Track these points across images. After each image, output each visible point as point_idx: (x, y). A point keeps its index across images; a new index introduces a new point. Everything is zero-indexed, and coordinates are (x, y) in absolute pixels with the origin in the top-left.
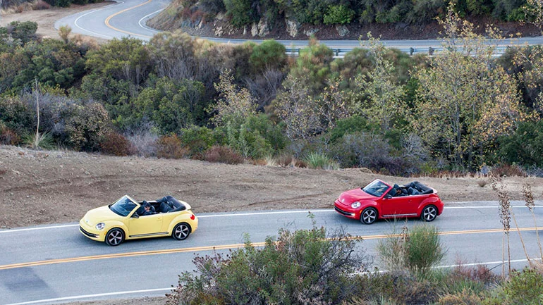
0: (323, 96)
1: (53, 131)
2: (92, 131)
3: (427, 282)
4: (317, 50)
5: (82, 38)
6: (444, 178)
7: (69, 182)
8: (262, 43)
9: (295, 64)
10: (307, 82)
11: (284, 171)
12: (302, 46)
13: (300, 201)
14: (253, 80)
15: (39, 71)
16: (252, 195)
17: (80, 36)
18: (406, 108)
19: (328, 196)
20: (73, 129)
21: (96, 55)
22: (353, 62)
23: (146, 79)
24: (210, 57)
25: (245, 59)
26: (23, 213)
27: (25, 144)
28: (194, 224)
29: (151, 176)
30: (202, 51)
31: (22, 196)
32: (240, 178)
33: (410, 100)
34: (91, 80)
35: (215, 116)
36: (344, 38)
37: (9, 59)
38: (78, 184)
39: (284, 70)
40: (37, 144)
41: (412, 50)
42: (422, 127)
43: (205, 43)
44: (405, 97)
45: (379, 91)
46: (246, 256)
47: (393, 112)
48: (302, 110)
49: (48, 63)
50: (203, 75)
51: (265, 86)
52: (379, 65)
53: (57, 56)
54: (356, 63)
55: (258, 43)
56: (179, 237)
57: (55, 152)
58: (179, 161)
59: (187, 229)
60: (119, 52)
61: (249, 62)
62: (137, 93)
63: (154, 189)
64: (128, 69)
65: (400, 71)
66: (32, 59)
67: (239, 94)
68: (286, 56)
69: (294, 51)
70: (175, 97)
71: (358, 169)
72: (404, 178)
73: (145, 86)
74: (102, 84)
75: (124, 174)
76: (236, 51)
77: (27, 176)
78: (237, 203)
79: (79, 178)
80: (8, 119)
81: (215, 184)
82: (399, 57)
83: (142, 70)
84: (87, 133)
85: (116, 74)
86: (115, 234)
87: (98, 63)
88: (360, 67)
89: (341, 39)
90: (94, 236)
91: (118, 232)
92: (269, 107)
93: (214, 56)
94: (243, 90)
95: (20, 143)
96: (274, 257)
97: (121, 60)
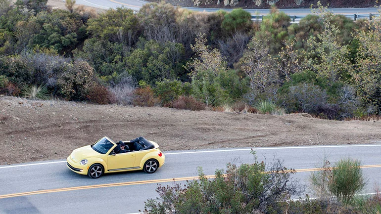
0: (281, 55)
1: (47, 84)
2: (79, 84)
3: (351, 207)
4: (277, 16)
5: (84, 9)
6: (372, 121)
7: (60, 126)
8: (232, 11)
9: (259, 28)
10: (269, 43)
11: (238, 116)
12: (265, 13)
13: (250, 140)
14: (225, 42)
15: (48, 36)
16: (211, 136)
17: (82, 7)
18: (348, 64)
19: (274, 137)
20: (63, 82)
21: (96, 23)
22: (307, 26)
23: (137, 41)
24: (189, 24)
25: (218, 24)
26: (21, 152)
27: (24, 95)
28: (162, 160)
29: (128, 121)
30: (182, 18)
31: (20, 138)
32: (201, 122)
33: (352, 57)
34: (92, 43)
35: (192, 71)
36: (300, 7)
37: (24, 26)
38: (67, 127)
39: (250, 33)
40: (34, 95)
41: (356, 16)
42: (362, 80)
43: (185, 12)
44: (349, 54)
45: (327, 51)
46: (201, 185)
47: (339, 67)
48: (263, 66)
49: (56, 29)
50: (183, 38)
51: (235, 47)
52: (327, 28)
53: (63, 23)
54: (309, 27)
55: (229, 12)
56: (149, 170)
57: (49, 102)
58: (152, 108)
59: (155, 164)
60: (114, 20)
61: (221, 27)
62: (129, 53)
63: (131, 132)
64: (121, 34)
65: (345, 34)
66: (43, 26)
67: (211, 53)
68: (252, 22)
69: (258, 17)
70: (160, 56)
71: (300, 114)
72: (338, 121)
73: (135, 48)
74: (100, 46)
75: (106, 119)
76: (210, 19)
77: (25, 122)
78: (198, 142)
79: (69, 123)
80: (11, 75)
81: (181, 127)
82: (345, 22)
83: (133, 34)
84: (75, 86)
85: (112, 38)
86: (96, 168)
87: (97, 29)
88: (312, 30)
89: (297, 8)
90: (78, 170)
91: (98, 167)
92: (237, 64)
93: (193, 22)
94: (215, 50)
95: (20, 94)
96: (222, 187)
97: (116, 26)
